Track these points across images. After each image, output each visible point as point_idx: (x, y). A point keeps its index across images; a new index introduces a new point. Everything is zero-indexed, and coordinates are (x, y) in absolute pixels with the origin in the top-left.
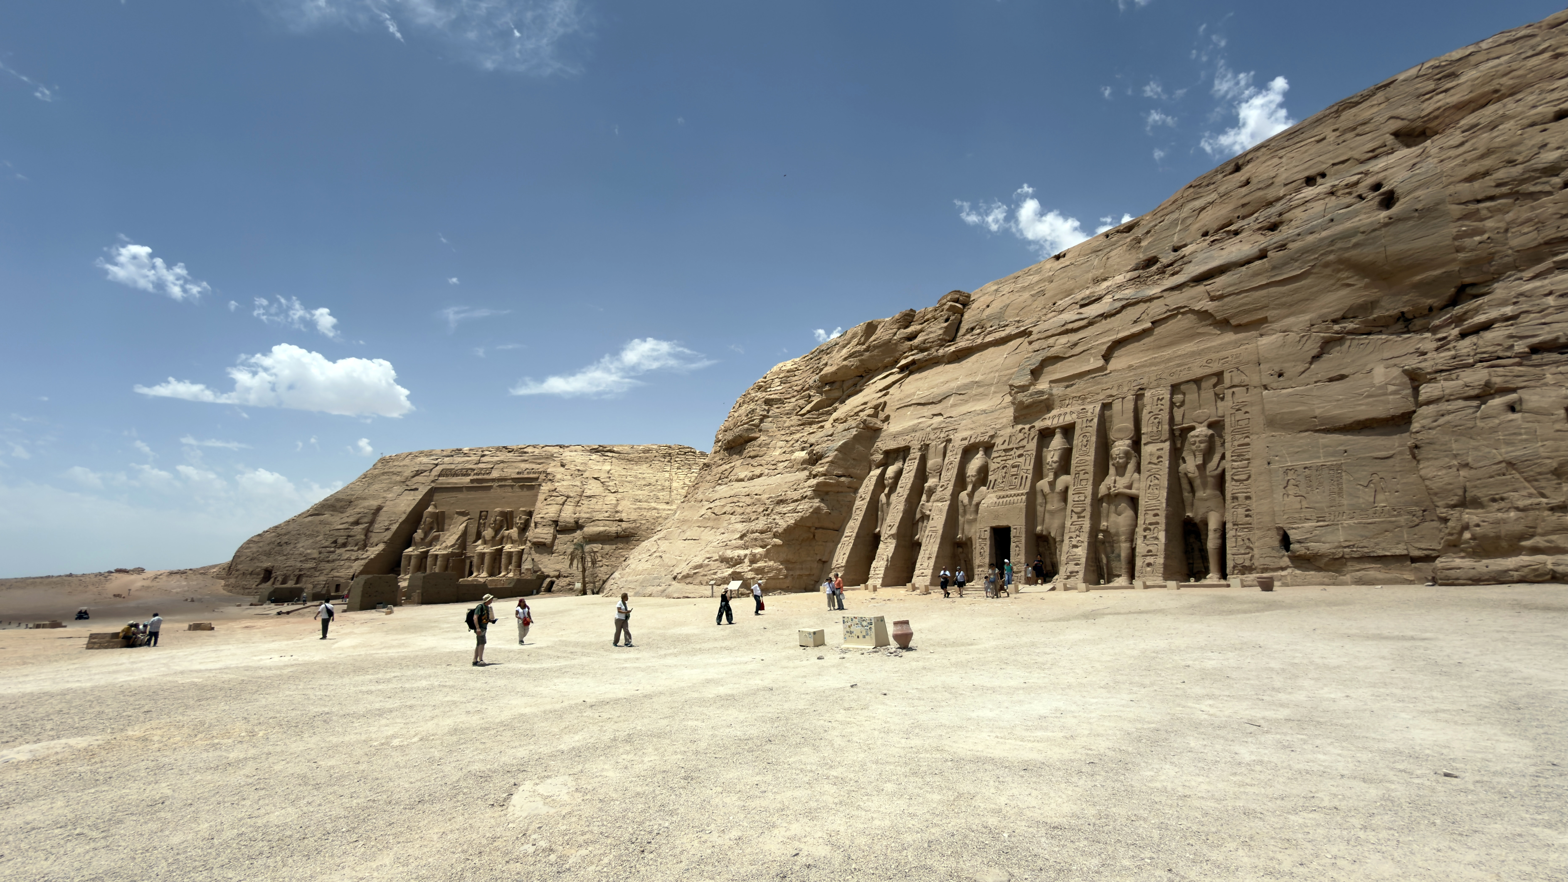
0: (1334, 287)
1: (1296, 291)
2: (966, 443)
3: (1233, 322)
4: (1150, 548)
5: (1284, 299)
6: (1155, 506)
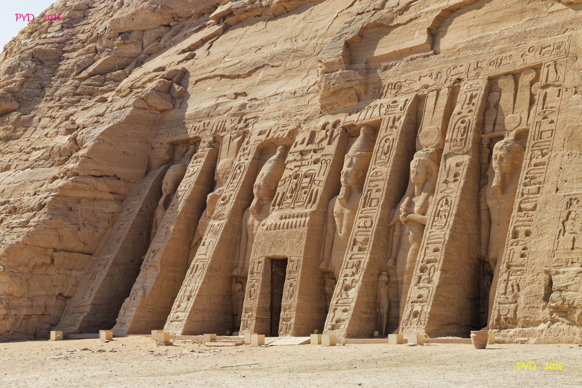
2: (263, 137)
4: (422, 292)
6: (438, 238)
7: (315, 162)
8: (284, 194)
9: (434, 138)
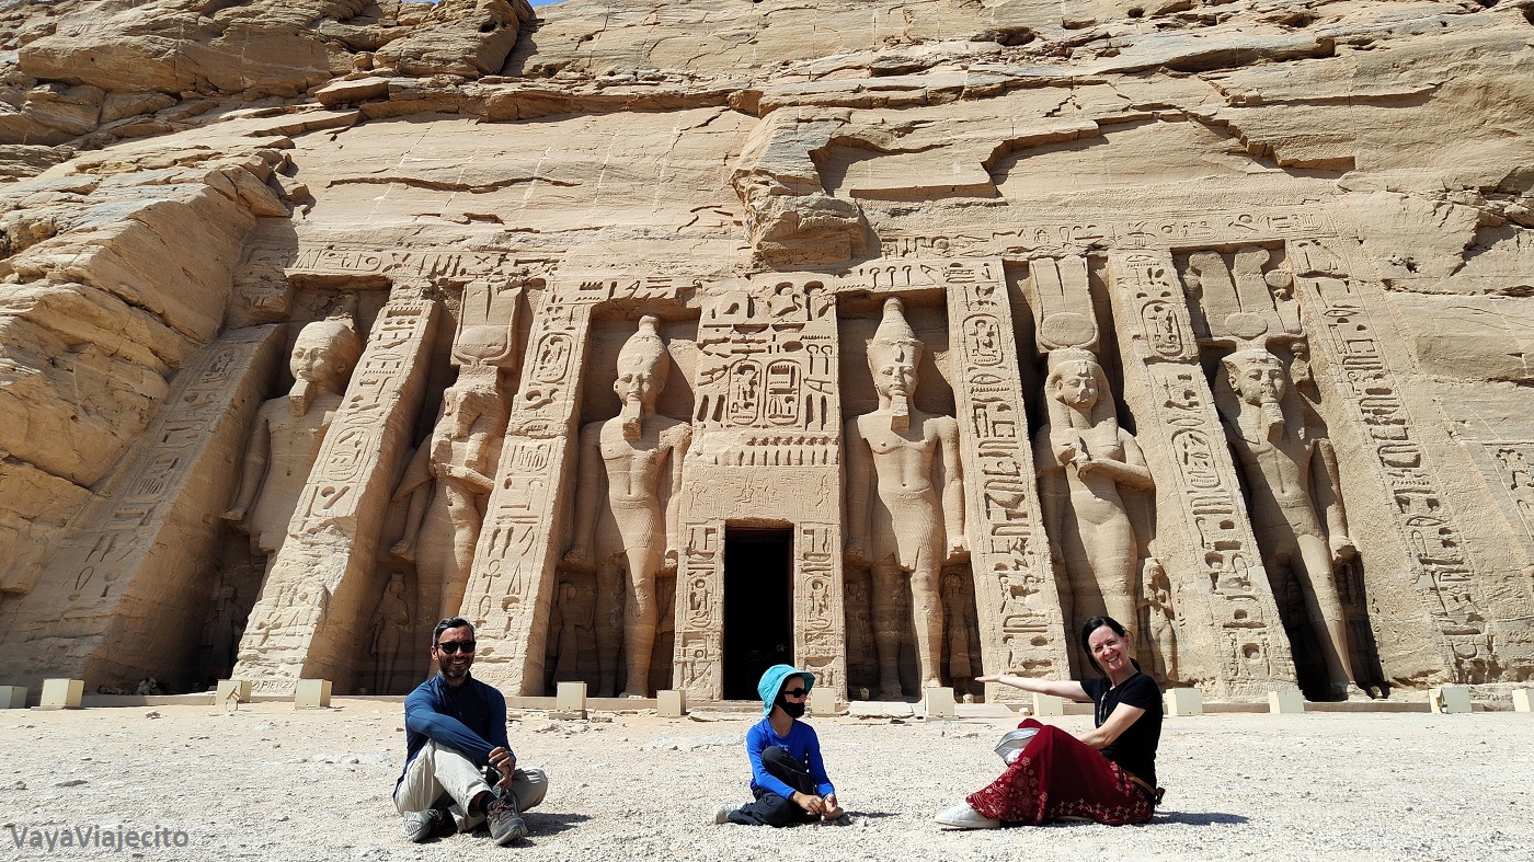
0: (1479, 132)
1: (1407, 123)
2: (599, 296)
3: (1283, 154)
4: (1239, 605)
5: (1384, 134)
6: (1219, 504)
7: (790, 347)
8: (721, 399)
9: (1084, 333)
